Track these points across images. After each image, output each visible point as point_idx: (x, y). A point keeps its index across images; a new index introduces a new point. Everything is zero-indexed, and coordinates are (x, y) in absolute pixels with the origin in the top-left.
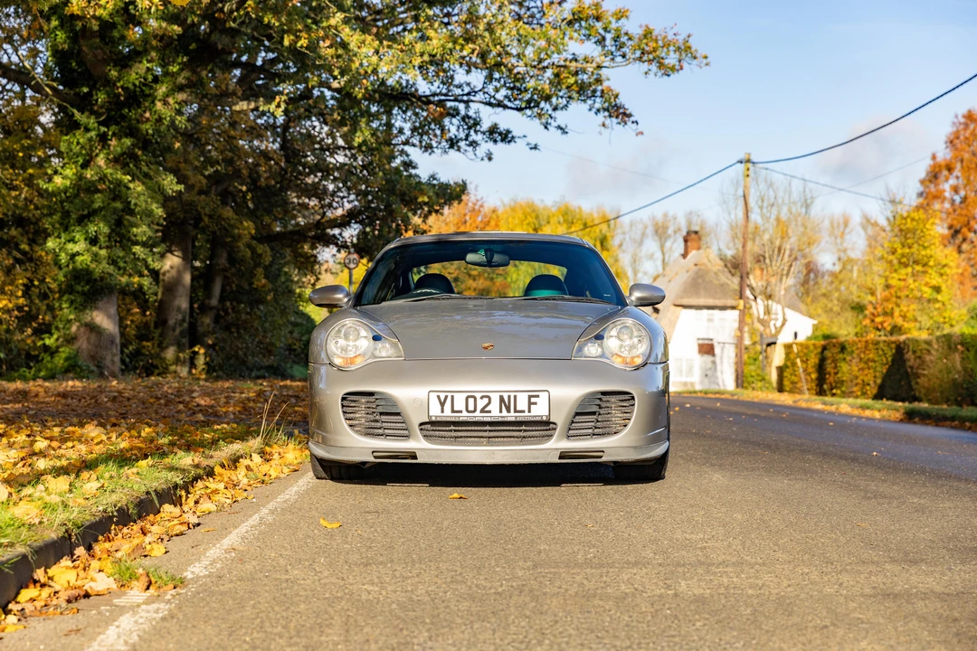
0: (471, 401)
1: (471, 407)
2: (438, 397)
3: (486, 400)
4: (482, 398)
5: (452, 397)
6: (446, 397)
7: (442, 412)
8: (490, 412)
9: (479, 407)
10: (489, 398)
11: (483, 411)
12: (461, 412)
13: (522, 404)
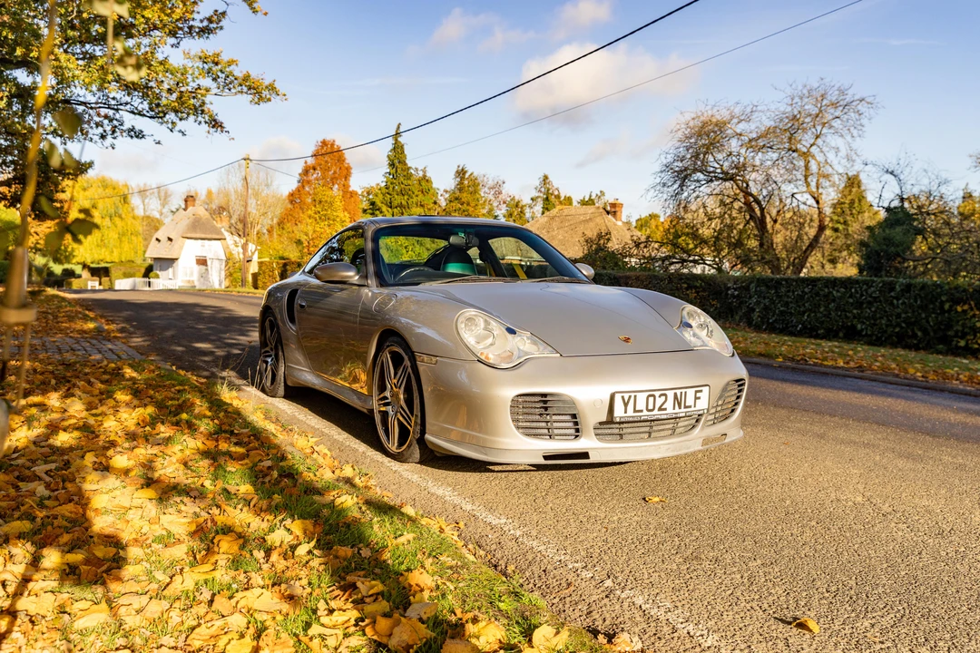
0: (651, 399)
1: (651, 407)
2: (623, 397)
3: (663, 398)
4: (660, 397)
5: (635, 396)
6: (630, 397)
7: (626, 412)
8: (665, 409)
9: (657, 407)
10: (665, 395)
11: (660, 409)
12: (641, 411)
13: (690, 401)
